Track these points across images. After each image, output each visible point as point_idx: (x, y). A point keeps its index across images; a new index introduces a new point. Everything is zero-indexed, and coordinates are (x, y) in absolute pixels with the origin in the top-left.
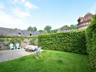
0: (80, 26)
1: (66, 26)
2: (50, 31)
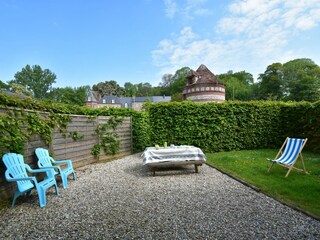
0: (193, 90)
1: (112, 83)
2: (49, 91)
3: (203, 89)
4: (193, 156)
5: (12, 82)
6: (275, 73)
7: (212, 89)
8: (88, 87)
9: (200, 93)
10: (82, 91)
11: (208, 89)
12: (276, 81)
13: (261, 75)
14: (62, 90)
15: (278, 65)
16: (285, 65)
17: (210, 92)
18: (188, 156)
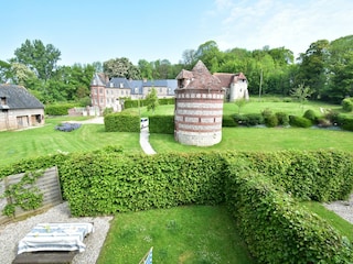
2: (54, 70)
3: (193, 96)
4: (69, 246)
5: (12, 61)
6: (318, 53)
7: (204, 96)
8: (99, 63)
9: (190, 100)
10: (90, 69)
11: (199, 96)
12: (318, 65)
13: (302, 55)
14: (68, 69)
15: (323, 42)
16: (333, 43)
17: (202, 100)
18: (65, 246)
